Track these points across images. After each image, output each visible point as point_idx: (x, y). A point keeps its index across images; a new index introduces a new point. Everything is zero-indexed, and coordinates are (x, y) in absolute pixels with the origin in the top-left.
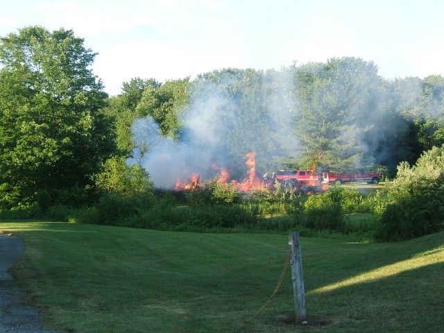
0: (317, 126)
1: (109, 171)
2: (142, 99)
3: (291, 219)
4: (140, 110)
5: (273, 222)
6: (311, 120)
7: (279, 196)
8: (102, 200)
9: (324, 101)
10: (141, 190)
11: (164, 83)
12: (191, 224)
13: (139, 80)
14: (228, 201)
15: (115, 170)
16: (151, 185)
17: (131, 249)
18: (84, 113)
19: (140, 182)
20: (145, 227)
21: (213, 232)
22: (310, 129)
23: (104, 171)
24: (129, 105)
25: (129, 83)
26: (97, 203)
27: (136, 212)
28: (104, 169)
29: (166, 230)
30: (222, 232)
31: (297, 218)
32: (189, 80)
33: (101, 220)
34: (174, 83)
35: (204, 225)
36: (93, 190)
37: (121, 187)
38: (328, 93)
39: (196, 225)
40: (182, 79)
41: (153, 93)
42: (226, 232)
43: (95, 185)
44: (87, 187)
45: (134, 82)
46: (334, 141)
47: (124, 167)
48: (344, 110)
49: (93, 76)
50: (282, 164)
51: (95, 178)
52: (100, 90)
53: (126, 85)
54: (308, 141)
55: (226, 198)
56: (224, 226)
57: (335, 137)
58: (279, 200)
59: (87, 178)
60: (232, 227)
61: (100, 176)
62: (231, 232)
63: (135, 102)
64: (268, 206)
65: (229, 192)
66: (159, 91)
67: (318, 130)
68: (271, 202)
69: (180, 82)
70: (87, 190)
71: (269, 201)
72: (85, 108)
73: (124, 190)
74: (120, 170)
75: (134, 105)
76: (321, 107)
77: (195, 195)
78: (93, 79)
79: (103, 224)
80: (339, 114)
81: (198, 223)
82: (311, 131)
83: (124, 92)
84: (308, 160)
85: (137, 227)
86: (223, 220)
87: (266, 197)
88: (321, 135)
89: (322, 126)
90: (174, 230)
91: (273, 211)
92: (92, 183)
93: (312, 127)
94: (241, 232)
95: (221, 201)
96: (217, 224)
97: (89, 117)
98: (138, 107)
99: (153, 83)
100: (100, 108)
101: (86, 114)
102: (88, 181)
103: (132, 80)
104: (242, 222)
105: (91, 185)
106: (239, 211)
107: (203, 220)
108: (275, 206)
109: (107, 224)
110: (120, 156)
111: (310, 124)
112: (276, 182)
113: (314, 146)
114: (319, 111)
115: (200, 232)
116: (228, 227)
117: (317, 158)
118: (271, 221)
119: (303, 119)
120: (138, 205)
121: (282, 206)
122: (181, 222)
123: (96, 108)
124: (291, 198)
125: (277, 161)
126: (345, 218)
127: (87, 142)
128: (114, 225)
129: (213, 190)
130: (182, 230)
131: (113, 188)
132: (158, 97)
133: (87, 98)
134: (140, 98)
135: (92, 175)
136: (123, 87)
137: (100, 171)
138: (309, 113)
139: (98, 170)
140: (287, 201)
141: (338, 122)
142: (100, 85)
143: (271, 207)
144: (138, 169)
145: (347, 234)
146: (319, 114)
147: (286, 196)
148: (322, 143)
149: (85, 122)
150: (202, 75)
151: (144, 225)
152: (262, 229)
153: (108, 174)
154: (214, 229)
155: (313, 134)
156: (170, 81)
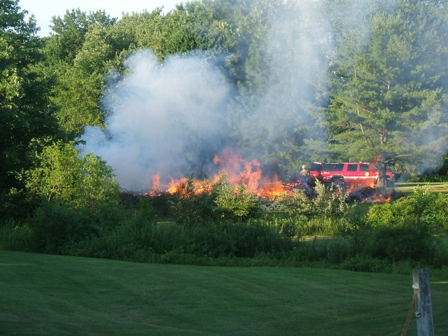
0: (377, 90)
1: (48, 165)
2: (85, 44)
3: (348, 243)
4: (81, 63)
5: (317, 249)
6: (368, 81)
7: (323, 205)
8: (40, 212)
9: (389, 49)
10: (100, 196)
11: (120, 18)
12: (185, 252)
13: (79, 12)
14: (241, 213)
15: (57, 164)
16: (116, 188)
17: (103, 293)
18: (7, 71)
19: (98, 184)
20: (110, 257)
21: (222, 265)
22: (367, 96)
23: (39, 166)
24: (63, 55)
25: (62, 18)
26: (32, 217)
27: (96, 232)
28: (39, 162)
29: (144, 261)
30: (236, 264)
31: (357, 241)
32: (161, 14)
33: (39, 246)
34: (135, 19)
35: (207, 252)
36: (22, 196)
37: (67, 192)
38: (395, 37)
39: (192, 253)
40: (150, 12)
41: (102, 34)
42: (243, 265)
43: (25, 189)
44: (13, 191)
45: (71, 16)
46: (406, 115)
47: (71, 159)
48: (422, 65)
49: (19, 11)
50: (321, 154)
51: (24, 177)
52: (32, 35)
53: (57, 21)
54: (363, 116)
55: (237, 209)
56: (238, 254)
57: (407, 109)
58: (323, 212)
59: (12, 176)
60: (252, 256)
61: (35, 173)
62: (249, 265)
63: (73, 50)
64: (305, 222)
65: (242, 200)
66: (112, 31)
67: (378, 98)
68: (310, 215)
69: (146, 15)
70: (13, 196)
71: (305, 213)
72: (8, 63)
73: (73, 197)
74: (65, 164)
75: (70, 54)
76: (385, 60)
77: (186, 204)
78: (21, 16)
79: (41, 252)
80: (413, 72)
81: (196, 250)
82: (369, 100)
83: (55, 33)
84: (364, 147)
85: (98, 257)
86: (236, 245)
87: (300, 207)
88: (384, 106)
89: (385, 91)
90: (157, 261)
91: (313, 230)
92: (21, 185)
93: (371, 93)
94: (267, 264)
95: (229, 213)
96: (227, 251)
97: (15, 77)
98: (78, 57)
99: (102, 18)
100: (33, 63)
101: (10, 74)
102: (13, 182)
103: (68, 12)
104: (267, 248)
105: (19, 189)
106: (262, 231)
107: (204, 244)
108: (315, 222)
109: (48, 252)
110: (65, 141)
111: (367, 88)
112: (317, 182)
113: (374, 123)
114: (382, 66)
115: (200, 264)
116: (245, 256)
117: (378, 143)
118: (314, 246)
119: (355, 79)
120: (98, 222)
121: (328, 222)
122: (169, 248)
123: (25, 63)
124: (341, 208)
125: (311, 147)
126: (434, 243)
127: (12, 119)
128: (60, 254)
129: (215, 196)
130: (170, 261)
131: (54, 194)
132: (111, 42)
133: (11, 48)
134: (80, 44)
135: (19, 171)
136: (53, 25)
137: (33, 165)
138: (364, 70)
139: (29, 165)
140: (335, 215)
141: (412, 84)
142: (32, 25)
143: (310, 224)
144: (95, 163)
145: (440, 268)
146: (382, 71)
147: (333, 206)
148: (386, 120)
149: (8, 86)
150: (184, 5)
151: (109, 252)
152: (301, 260)
153: (46, 170)
154: (222, 259)
155: (371, 104)
156: (131, 14)
